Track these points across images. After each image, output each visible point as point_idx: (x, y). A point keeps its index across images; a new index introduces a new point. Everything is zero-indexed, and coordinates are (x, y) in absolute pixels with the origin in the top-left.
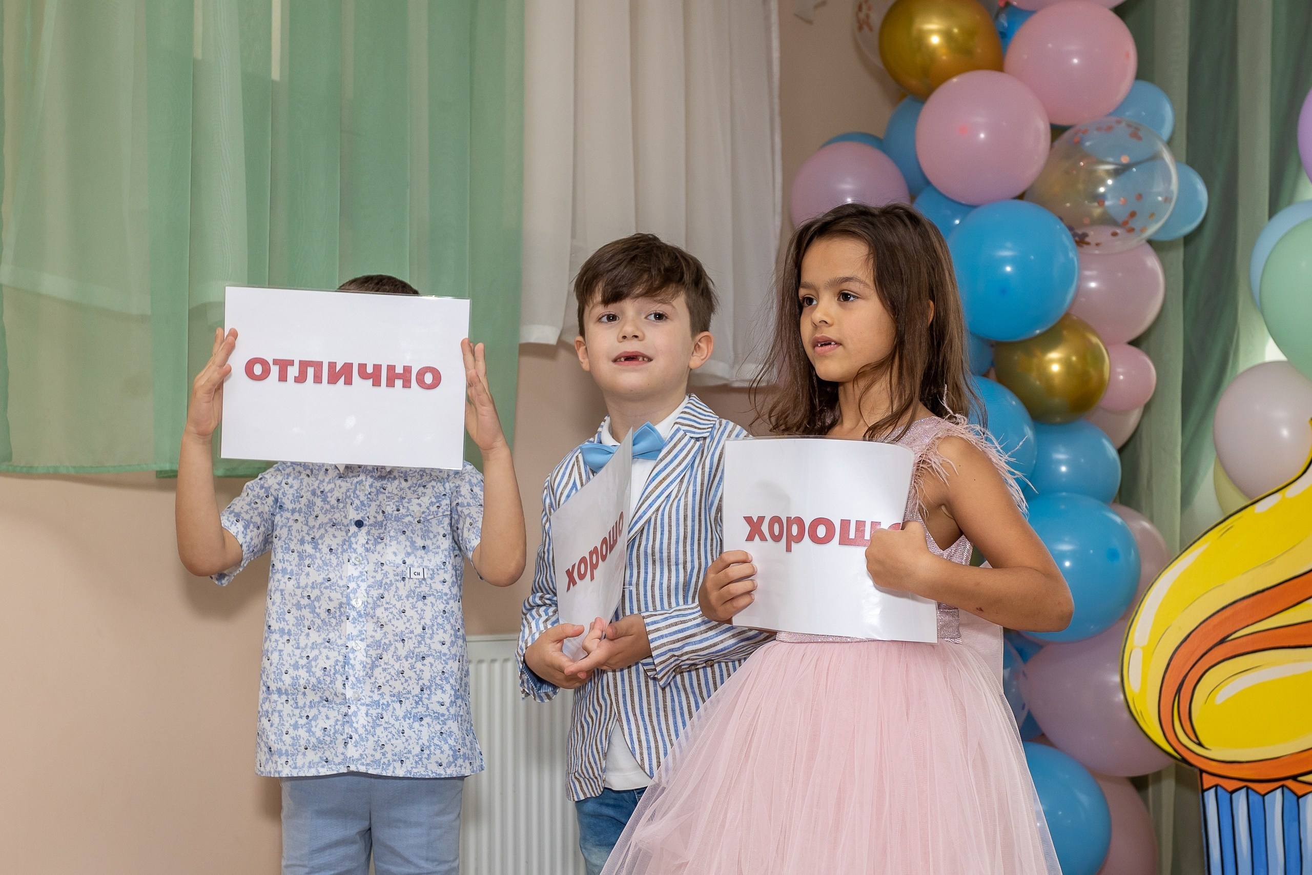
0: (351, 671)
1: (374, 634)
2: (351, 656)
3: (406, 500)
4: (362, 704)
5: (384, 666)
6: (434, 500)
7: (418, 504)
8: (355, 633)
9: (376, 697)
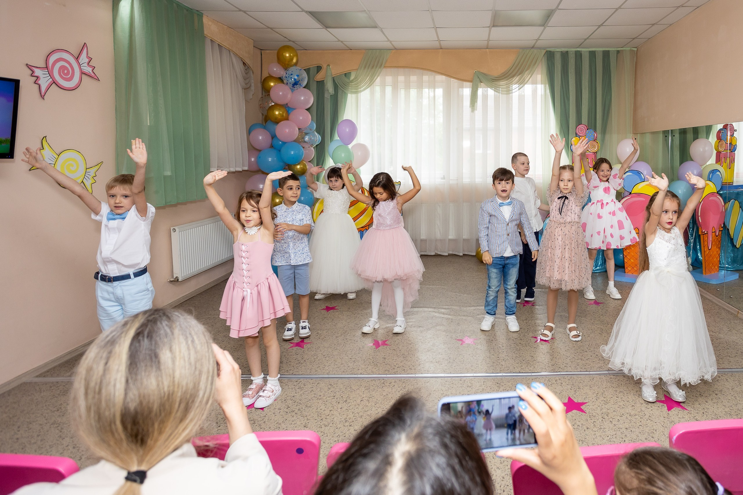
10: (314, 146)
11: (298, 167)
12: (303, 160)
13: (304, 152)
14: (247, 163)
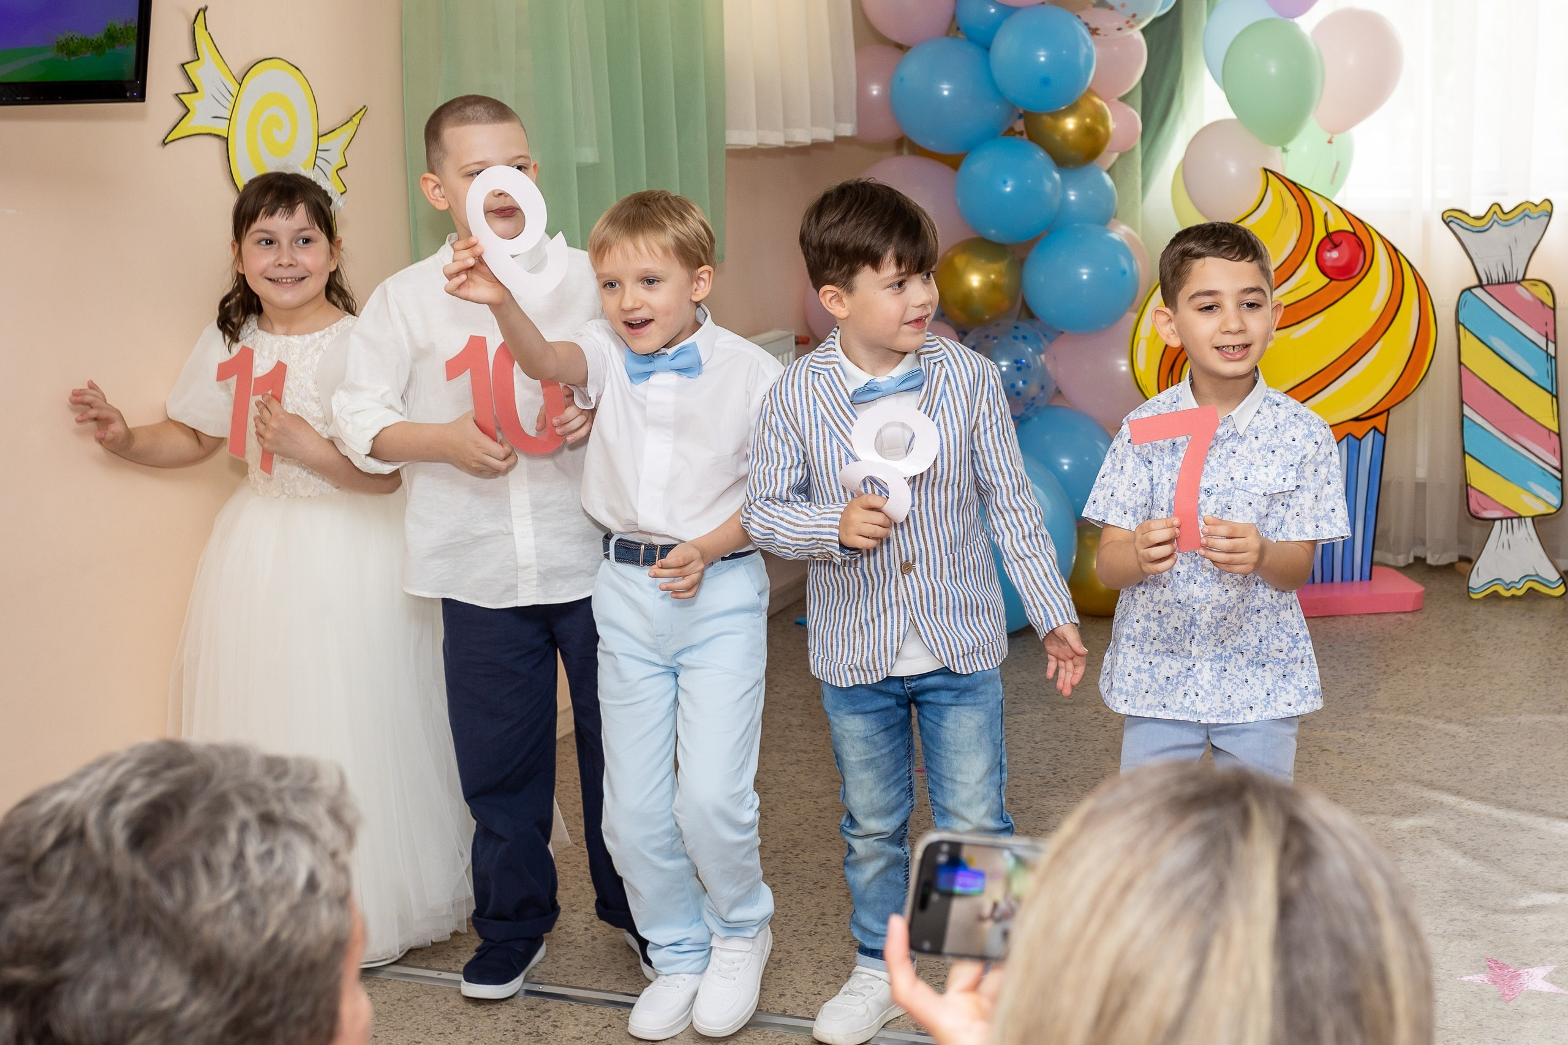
0: (1197, 631)
1: (1219, 598)
2: (1198, 617)
3: (1254, 467)
4: (1206, 660)
5: (1228, 626)
6: (1282, 471)
7: (1266, 473)
8: (1202, 596)
9: (1219, 651)
10: (1141, 21)
11: (1070, 124)
12: (1091, 91)
13: (1095, 50)
14: (850, 107)
